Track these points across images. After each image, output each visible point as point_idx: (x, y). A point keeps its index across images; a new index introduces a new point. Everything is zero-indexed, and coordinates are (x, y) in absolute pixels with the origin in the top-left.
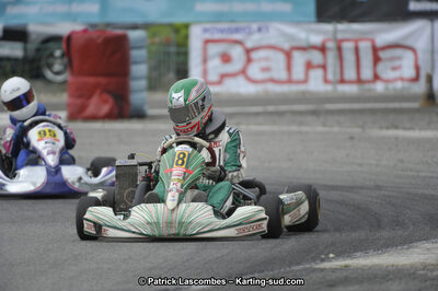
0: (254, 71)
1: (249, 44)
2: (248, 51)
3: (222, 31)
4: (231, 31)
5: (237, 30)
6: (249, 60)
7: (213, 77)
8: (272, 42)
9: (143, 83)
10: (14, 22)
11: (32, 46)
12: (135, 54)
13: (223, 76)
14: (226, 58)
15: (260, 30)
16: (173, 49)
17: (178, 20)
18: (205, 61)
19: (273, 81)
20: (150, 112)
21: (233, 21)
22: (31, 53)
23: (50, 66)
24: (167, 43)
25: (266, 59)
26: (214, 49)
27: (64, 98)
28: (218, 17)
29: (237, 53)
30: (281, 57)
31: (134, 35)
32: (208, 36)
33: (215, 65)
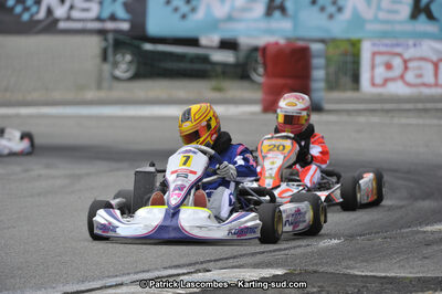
0: (410, 77)
1: (407, 56)
2: (405, 62)
3: (386, 45)
4: (392, 46)
5: (398, 45)
6: (406, 68)
7: (378, 80)
8: (424, 55)
9: (322, 85)
10: (228, 35)
11: (242, 55)
12: (316, 62)
13: (386, 81)
14: (389, 66)
15: (415, 45)
16: (349, 59)
17: (354, 36)
18: (373, 67)
19: (425, 85)
20: (327, 106)
21: (395, 37)
22: (241, 60)
23: (255, 70)
24: (345, 54)
25: (420, 68)
26: (379, 59)
27: (259, 95)
28: (384, 35)
29: (397, 62)
30: (430, 67)
31: (315, 47)
32: (376, 49)
33: (380, 72)
